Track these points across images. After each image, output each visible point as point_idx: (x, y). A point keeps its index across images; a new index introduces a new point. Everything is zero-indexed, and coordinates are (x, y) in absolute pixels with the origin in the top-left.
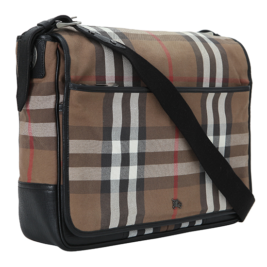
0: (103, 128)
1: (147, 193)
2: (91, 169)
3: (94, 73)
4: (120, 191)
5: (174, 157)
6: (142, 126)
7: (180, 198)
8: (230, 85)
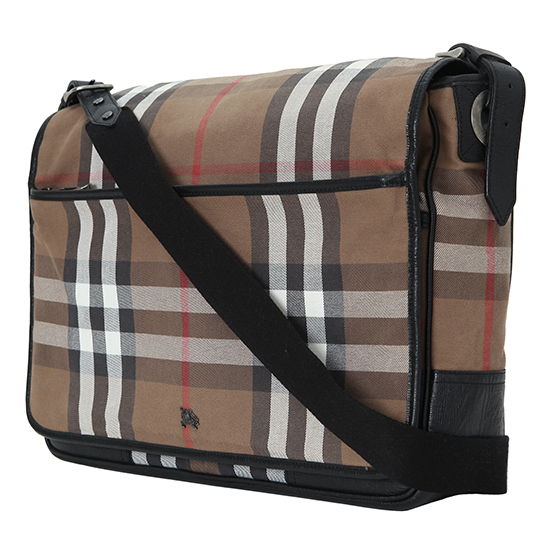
0: (66, 260)
1: (141, 385)
2: (57, 328)
3: (77, 169)
4: (96, 373)
5: (184, 325)
6: (123, 259)
7: (194, 407)
8: (353, 174)
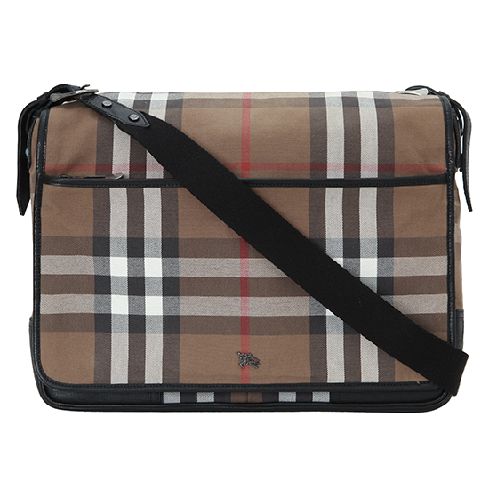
0: (94, 238)
2: (78, 297)
3: (94, 161)
6: (169, 236)
7: (254, 350)
8: (398, 174)
